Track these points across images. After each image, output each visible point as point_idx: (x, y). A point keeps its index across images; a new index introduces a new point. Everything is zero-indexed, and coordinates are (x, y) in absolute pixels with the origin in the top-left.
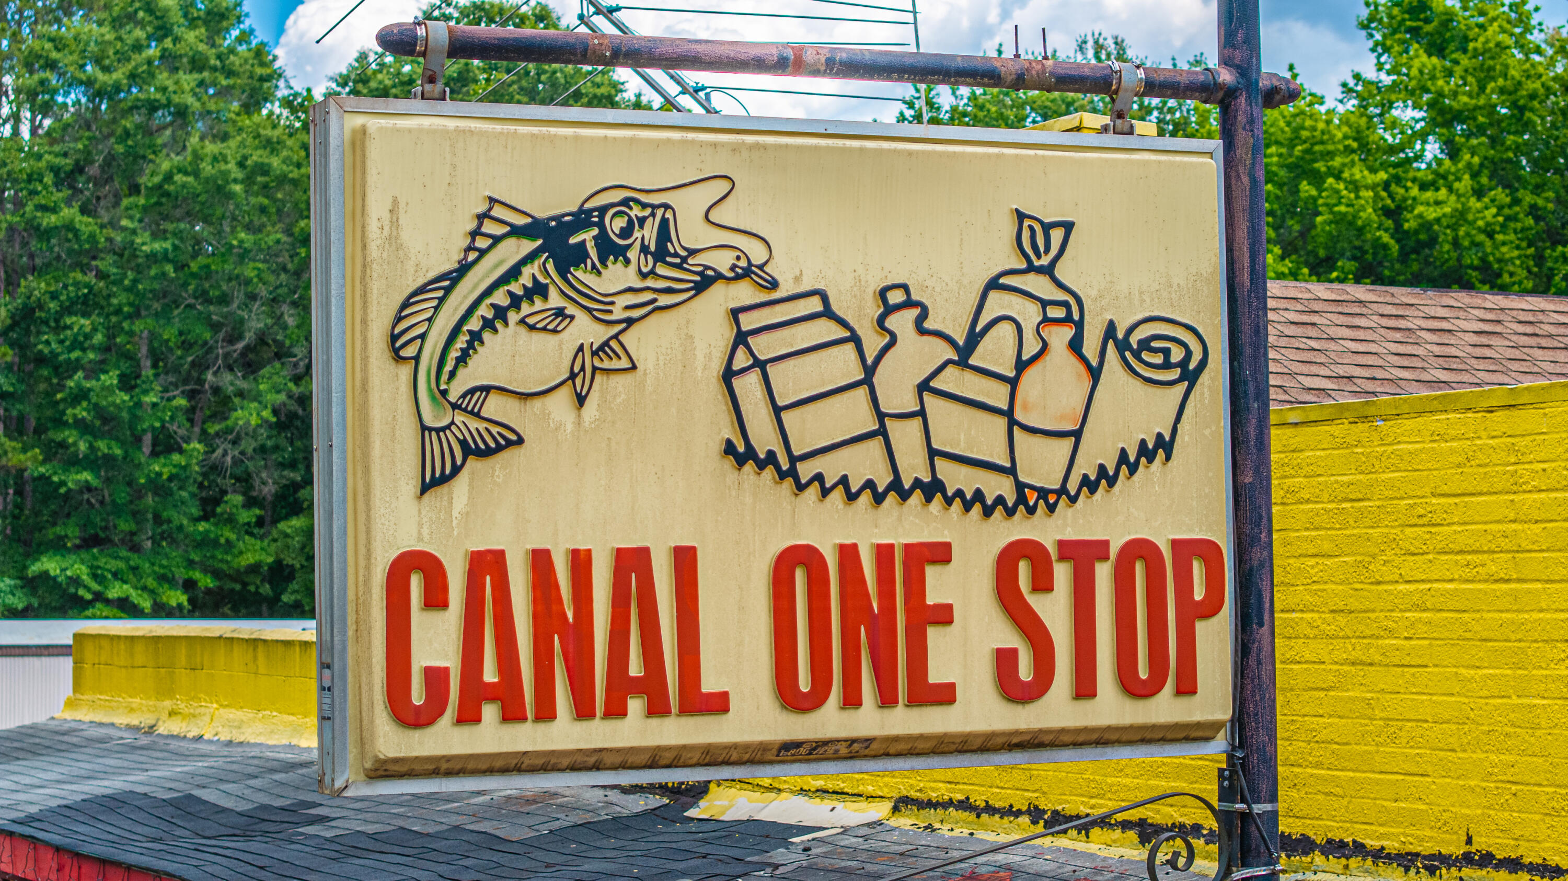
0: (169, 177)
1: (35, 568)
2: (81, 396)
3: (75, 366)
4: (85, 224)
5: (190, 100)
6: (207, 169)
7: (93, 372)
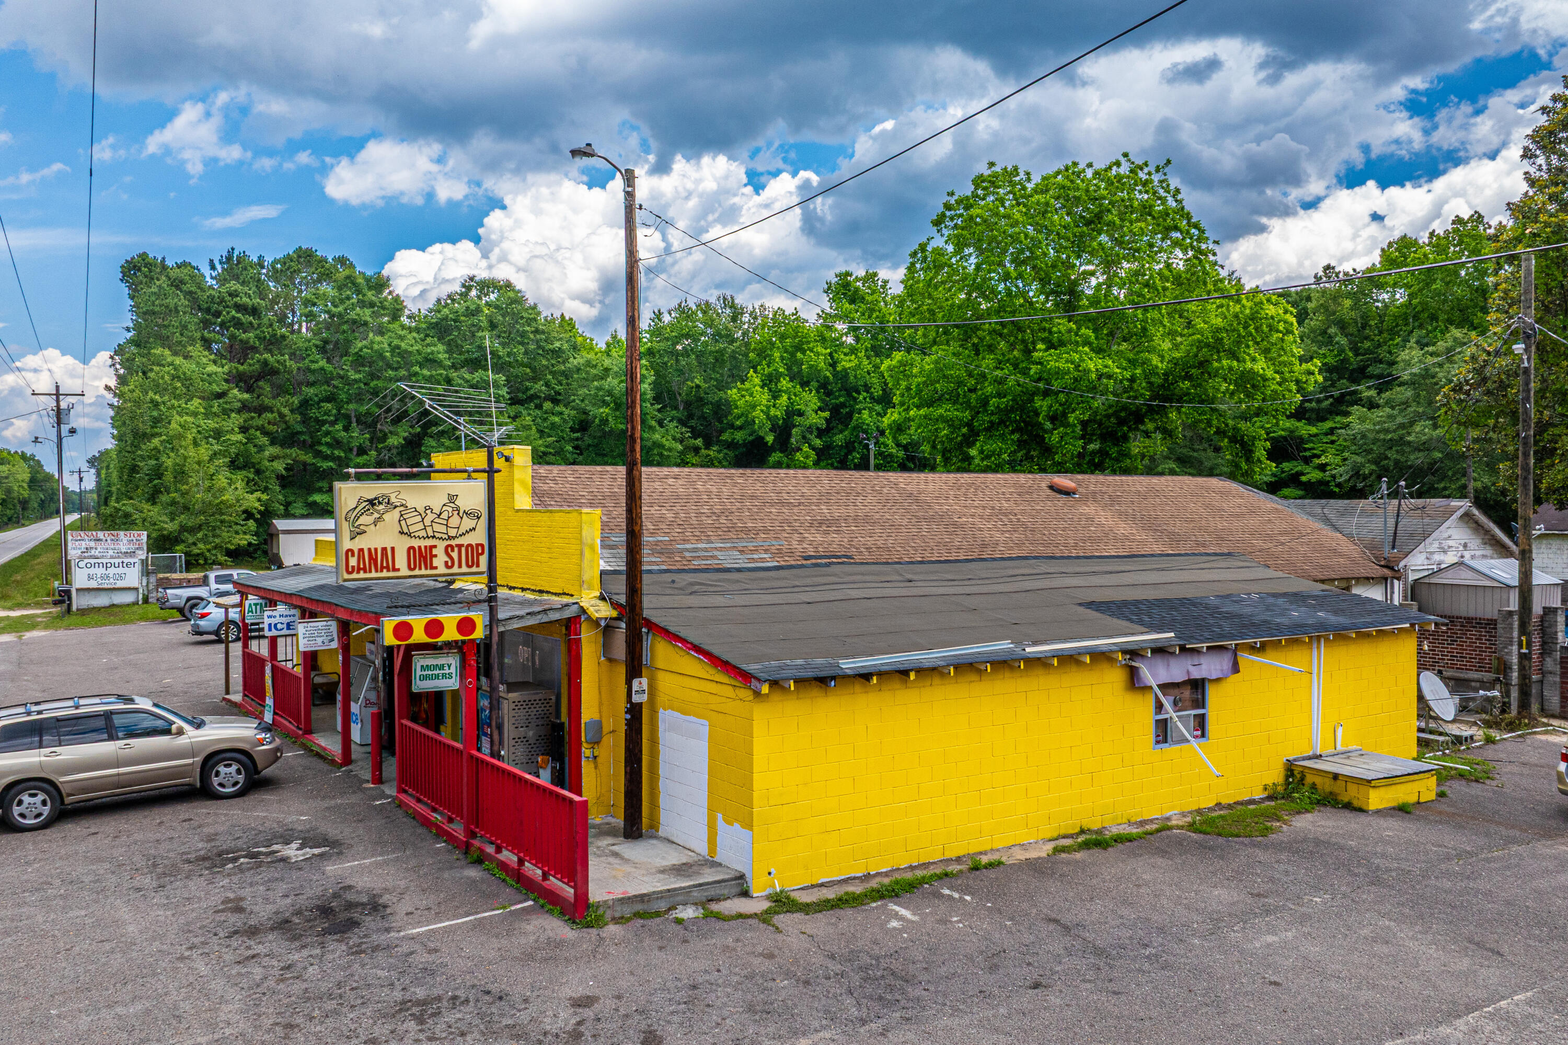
0: (361, 350)
1: (311, 499)
2: (328, 433)
3: (324, 423)
4: (329, 368)
5: (369, 319)
6: (376, 347)
7: (333, 423)
